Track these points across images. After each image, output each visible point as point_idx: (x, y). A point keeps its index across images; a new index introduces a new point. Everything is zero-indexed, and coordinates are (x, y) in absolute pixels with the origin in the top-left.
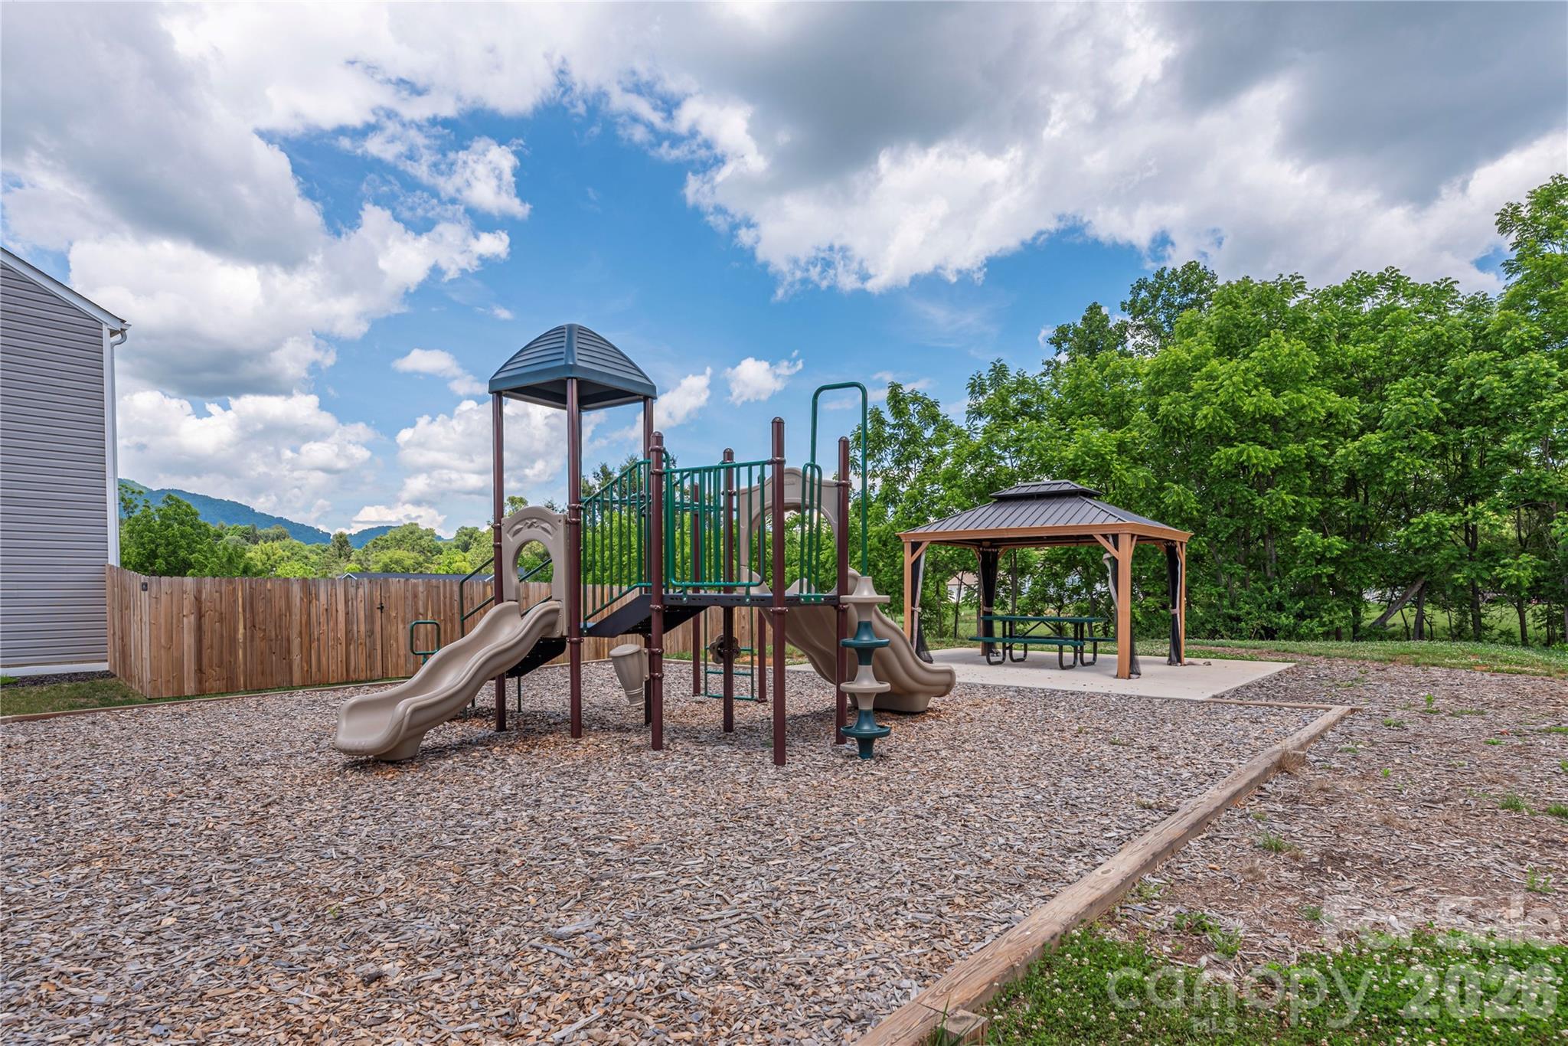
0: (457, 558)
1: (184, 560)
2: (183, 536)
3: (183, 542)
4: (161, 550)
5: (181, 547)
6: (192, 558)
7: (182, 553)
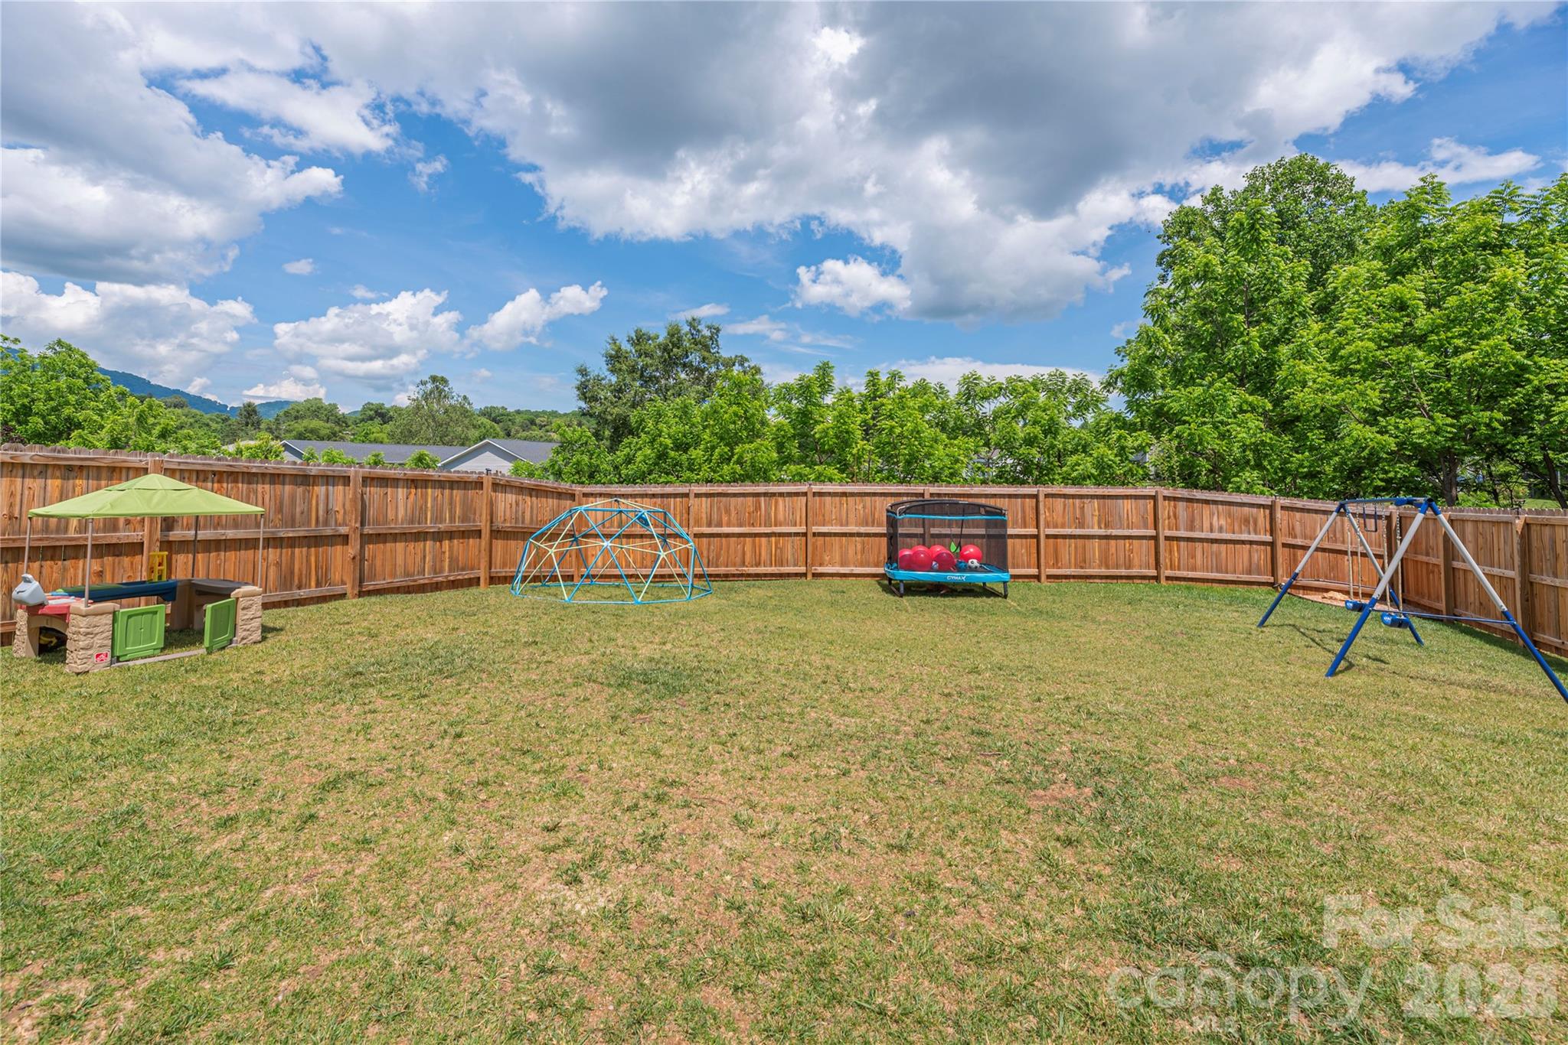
0: (374, 430)
1: (69, 419)
2: (71, 390)
3: (72, 398)
4: (39, 406)
5: (67, 403)
6: (80, 416)
7: (67, 411)
